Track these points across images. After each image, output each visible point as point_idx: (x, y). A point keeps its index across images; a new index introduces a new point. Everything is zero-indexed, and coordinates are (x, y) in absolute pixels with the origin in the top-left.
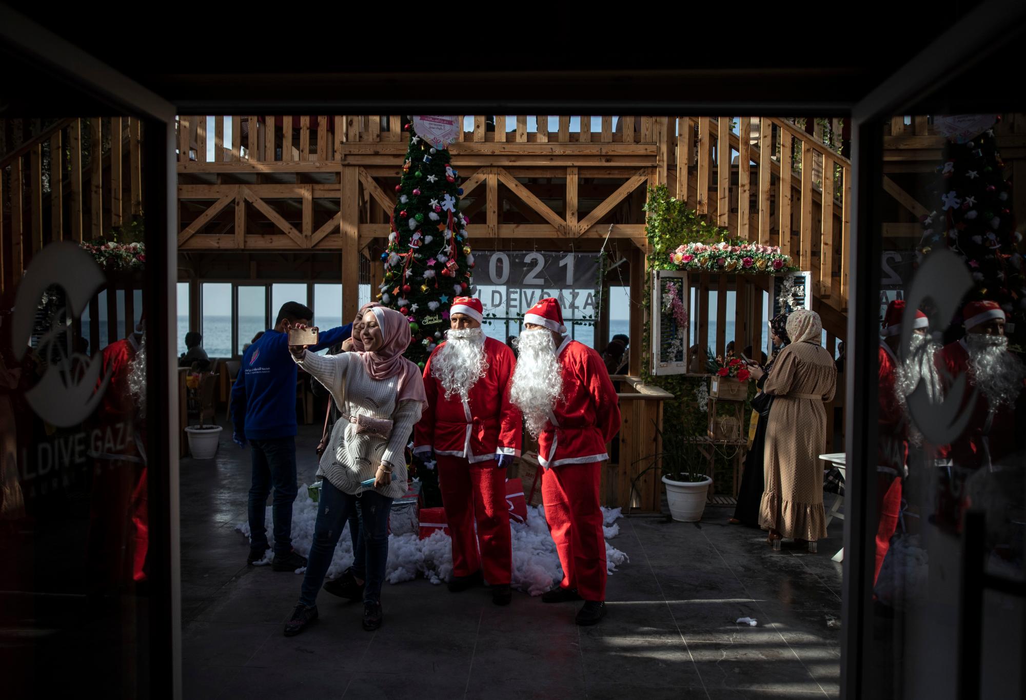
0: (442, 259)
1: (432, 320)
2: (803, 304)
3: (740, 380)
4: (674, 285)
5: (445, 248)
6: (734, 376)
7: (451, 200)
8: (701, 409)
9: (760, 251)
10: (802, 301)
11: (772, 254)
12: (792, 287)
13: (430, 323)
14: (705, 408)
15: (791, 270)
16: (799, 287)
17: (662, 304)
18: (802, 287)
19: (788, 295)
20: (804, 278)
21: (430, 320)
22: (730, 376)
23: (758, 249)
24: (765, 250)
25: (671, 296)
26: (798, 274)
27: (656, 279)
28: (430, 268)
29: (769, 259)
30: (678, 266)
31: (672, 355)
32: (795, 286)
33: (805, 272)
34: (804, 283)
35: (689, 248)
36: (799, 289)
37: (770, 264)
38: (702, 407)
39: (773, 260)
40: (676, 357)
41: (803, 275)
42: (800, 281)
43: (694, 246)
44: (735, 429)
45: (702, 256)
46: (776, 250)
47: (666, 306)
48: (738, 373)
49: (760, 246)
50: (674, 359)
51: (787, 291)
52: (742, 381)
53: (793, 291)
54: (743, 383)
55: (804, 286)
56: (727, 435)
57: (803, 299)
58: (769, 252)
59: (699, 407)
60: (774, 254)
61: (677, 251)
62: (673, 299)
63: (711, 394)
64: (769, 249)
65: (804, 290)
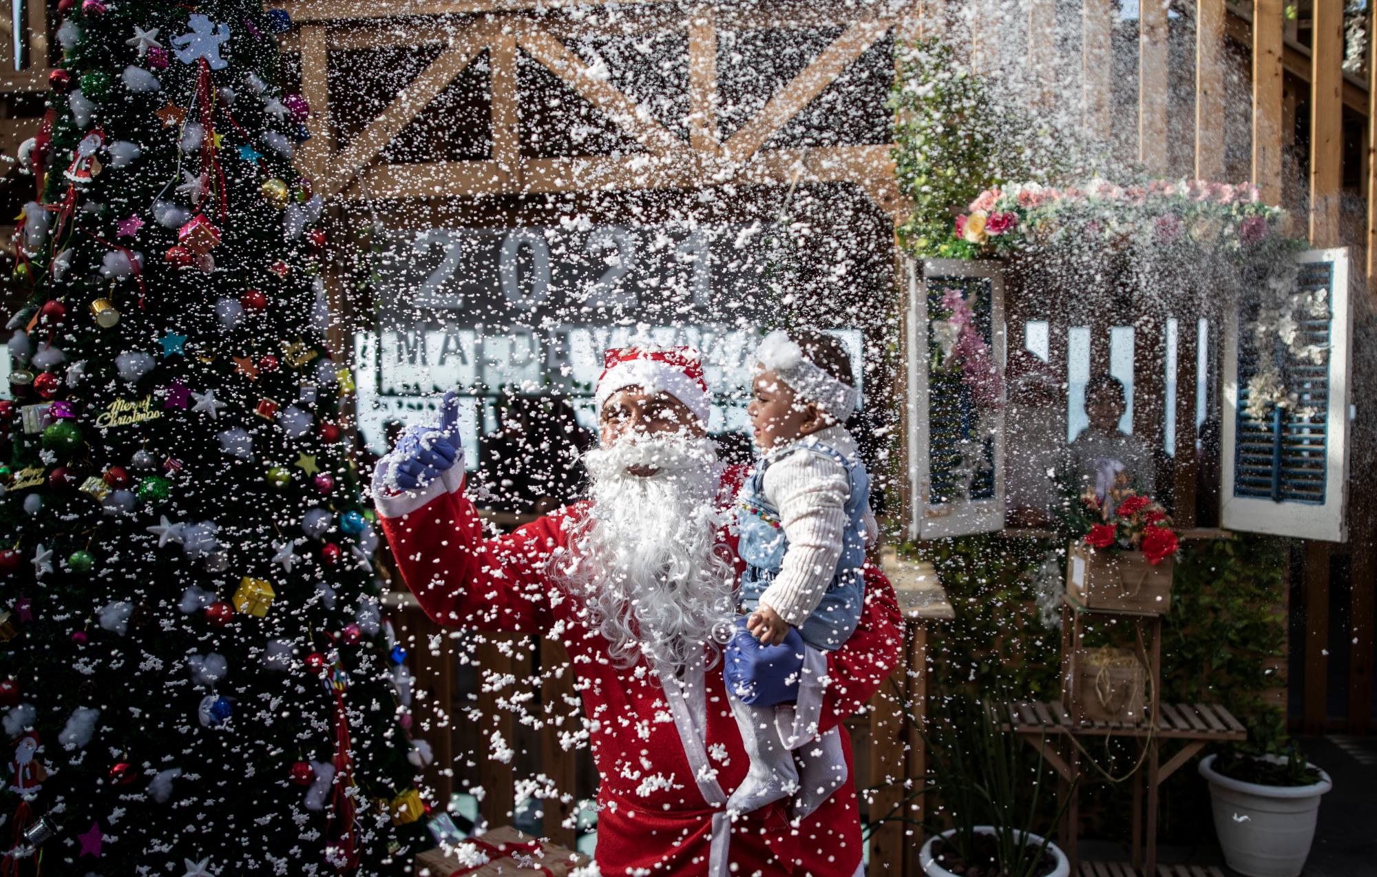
0: (166, 214)
1: (130, 413)
2: (1326, 339)
3: (1150, 558)
4: (965, 297)
5: (182, 181)
6: (1131, 548)
7: (215, 31)
8: (1045, 621)
9: (1200, 198)
10: (1322, 333)
11: (1236, 204)
12: (1292, 293)
13: (122, 421)
14: (1055, 619)
15: (1290, 246)
16: (1313, 292)
17: (933, 346)
18: (1322, 293)
19: (1282, 316)
20: (1328, 266)
21: (121, 414)
22: (1121, 547)
23: (1195, 192)
24: (1215, 193)
25: (956, 328)
26: (1310, 257)
27: (912, 282)
28: (126, 243)
29: (1228, 218)
30: (976, 246)
31: (962, 486)
32: (1302, 291)
33: (1331, 251)
34: (1327, 282)
35: (1003, 195)
36: (1314, 299)
37: (1229, 230)
38: (1048, 616)
39: (1239, 218)
40: (974, 487)
41: (1325, 259)
42: (1316, 277)
43: (1018, 192)
44: (1137, 691)
45: (1039, 216)
46: (1246, 194)
47: (941, 353)
48: (1142, 538)
49: (1200, 183)
50: (968, 495)
51: (1278, 306)
52: (1154, 561)
53: (1295, 306)
54: (1159, 566)
55: (1329, 290)
56: (1113, 709)
57: (1327, 328)
58: (1227, 198)
59: (1038, 615)
60: (1242, 205)
61: (973, 206)
62: (961, 335)
63: (1070, 591)
64: (1228, 191)
65: (1328, 300)
